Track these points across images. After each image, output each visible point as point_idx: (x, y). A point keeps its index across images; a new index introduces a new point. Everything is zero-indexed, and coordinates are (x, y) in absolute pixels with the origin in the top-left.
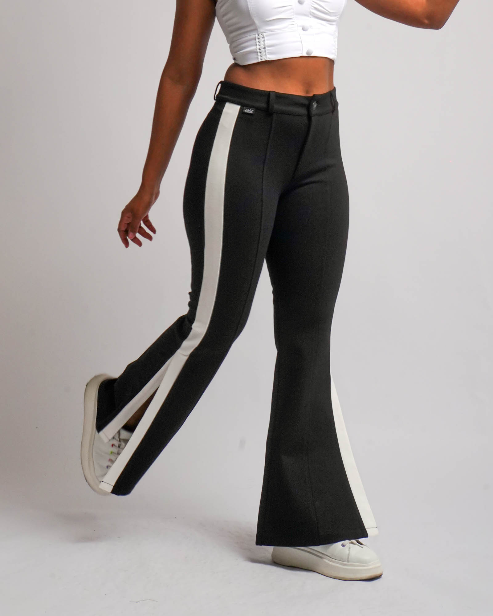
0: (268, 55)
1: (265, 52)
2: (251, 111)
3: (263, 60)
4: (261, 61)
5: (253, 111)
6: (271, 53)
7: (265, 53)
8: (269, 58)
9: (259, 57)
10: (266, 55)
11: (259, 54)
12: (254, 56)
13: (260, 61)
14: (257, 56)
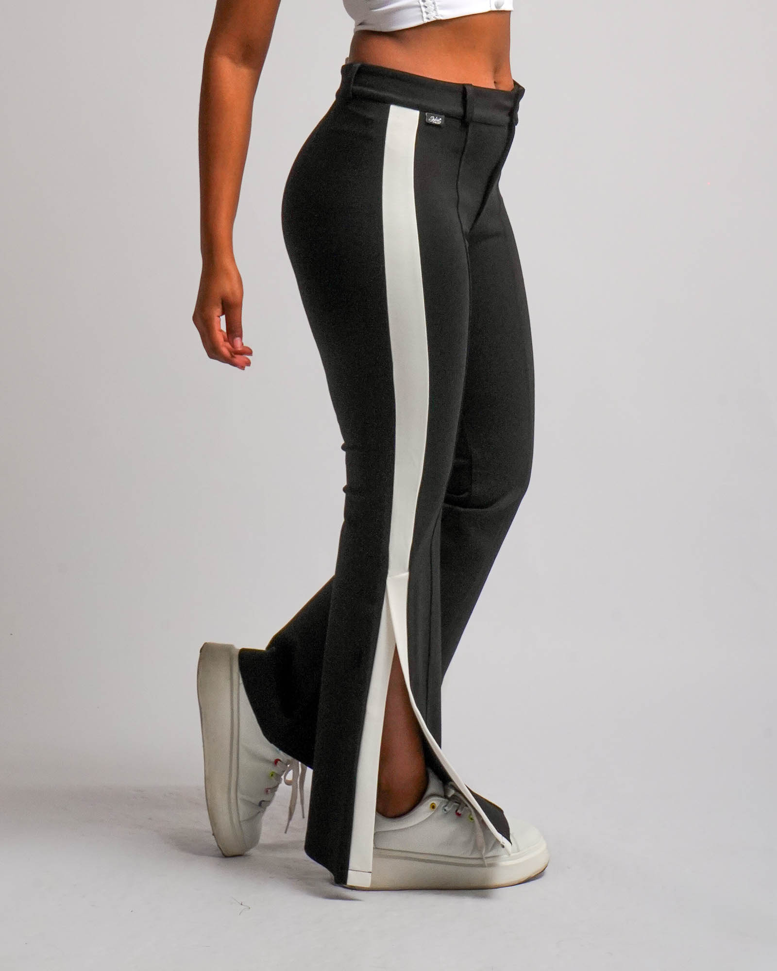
0: (440, 9)
1: (433, 5)
2: (438, 120)
3: (433, 19)
4: (429, 21)
5: (440, 119)
6: (443, 7)
7: (435, 7)
8: (442, 16)
9: (425, 15)
10: (435, 10)
11: (424, 9)
12: (415, 12)
13: (426, 21)
14: (420, 13)
